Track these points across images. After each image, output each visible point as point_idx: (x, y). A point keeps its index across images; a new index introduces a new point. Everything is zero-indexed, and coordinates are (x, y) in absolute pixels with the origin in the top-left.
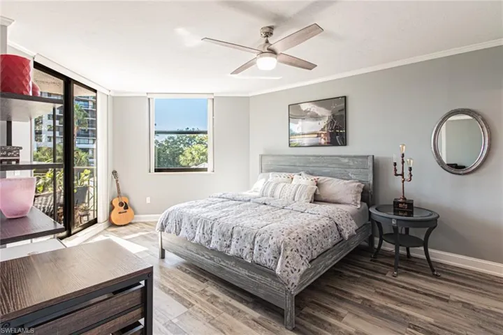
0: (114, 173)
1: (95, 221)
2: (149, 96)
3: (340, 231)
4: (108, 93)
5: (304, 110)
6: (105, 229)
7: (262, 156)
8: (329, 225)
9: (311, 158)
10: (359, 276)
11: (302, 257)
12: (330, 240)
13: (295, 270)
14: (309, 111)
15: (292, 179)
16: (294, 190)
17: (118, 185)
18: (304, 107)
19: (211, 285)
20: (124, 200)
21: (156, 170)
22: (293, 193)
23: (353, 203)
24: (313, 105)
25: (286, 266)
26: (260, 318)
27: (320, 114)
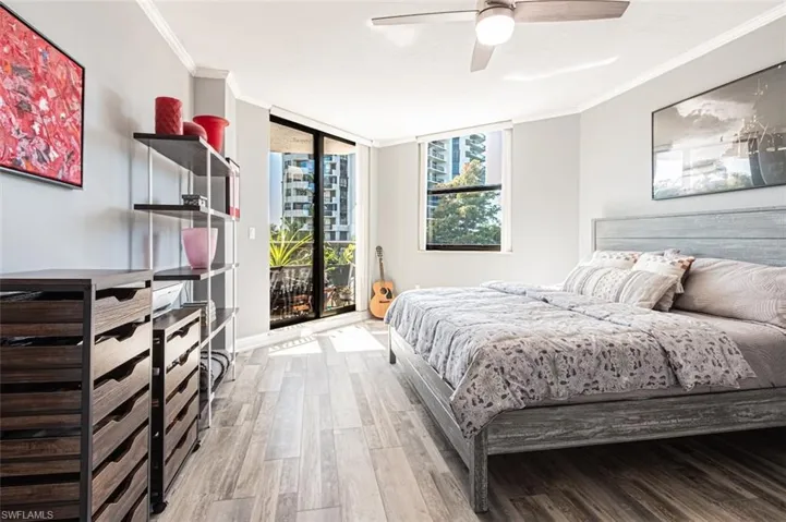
0: (379, 249)
1: (352, 308)
2: (420, 141)
3: (673, 368)
4: (370, 144)
5: (685, 115)
6: (363, 321)
7: (596, 222)
8: (633, 345)
9: (697, 219)
10: (750, 495)
11: (509, 384)
12: (625, 379)
13: (481, 401)
14: (697, 116)
15: (635, 261)
16: (620, 282)
17: (381, 265)
18: (685, 109)
19: (418, 410)
20: (388, 286)
21: (428, 248)
22: (617, 286)
23: (776, 321)
24: (705, 102)
25: (468, 391)
26: (444, 474)
27: (721, 117)
